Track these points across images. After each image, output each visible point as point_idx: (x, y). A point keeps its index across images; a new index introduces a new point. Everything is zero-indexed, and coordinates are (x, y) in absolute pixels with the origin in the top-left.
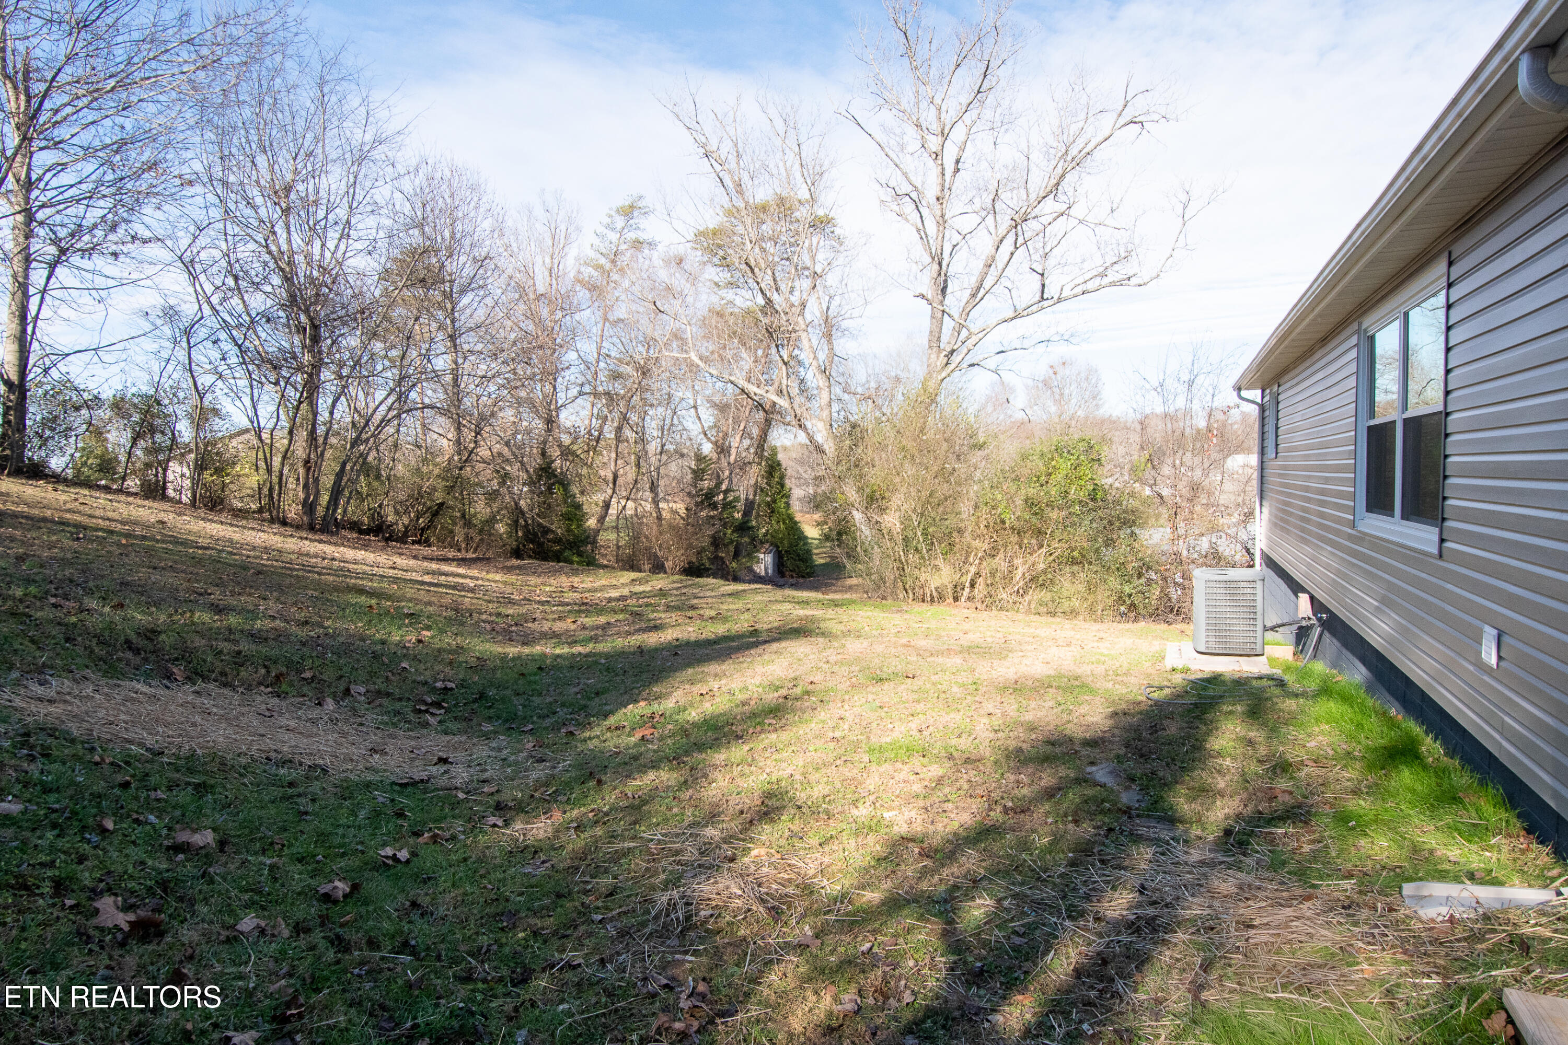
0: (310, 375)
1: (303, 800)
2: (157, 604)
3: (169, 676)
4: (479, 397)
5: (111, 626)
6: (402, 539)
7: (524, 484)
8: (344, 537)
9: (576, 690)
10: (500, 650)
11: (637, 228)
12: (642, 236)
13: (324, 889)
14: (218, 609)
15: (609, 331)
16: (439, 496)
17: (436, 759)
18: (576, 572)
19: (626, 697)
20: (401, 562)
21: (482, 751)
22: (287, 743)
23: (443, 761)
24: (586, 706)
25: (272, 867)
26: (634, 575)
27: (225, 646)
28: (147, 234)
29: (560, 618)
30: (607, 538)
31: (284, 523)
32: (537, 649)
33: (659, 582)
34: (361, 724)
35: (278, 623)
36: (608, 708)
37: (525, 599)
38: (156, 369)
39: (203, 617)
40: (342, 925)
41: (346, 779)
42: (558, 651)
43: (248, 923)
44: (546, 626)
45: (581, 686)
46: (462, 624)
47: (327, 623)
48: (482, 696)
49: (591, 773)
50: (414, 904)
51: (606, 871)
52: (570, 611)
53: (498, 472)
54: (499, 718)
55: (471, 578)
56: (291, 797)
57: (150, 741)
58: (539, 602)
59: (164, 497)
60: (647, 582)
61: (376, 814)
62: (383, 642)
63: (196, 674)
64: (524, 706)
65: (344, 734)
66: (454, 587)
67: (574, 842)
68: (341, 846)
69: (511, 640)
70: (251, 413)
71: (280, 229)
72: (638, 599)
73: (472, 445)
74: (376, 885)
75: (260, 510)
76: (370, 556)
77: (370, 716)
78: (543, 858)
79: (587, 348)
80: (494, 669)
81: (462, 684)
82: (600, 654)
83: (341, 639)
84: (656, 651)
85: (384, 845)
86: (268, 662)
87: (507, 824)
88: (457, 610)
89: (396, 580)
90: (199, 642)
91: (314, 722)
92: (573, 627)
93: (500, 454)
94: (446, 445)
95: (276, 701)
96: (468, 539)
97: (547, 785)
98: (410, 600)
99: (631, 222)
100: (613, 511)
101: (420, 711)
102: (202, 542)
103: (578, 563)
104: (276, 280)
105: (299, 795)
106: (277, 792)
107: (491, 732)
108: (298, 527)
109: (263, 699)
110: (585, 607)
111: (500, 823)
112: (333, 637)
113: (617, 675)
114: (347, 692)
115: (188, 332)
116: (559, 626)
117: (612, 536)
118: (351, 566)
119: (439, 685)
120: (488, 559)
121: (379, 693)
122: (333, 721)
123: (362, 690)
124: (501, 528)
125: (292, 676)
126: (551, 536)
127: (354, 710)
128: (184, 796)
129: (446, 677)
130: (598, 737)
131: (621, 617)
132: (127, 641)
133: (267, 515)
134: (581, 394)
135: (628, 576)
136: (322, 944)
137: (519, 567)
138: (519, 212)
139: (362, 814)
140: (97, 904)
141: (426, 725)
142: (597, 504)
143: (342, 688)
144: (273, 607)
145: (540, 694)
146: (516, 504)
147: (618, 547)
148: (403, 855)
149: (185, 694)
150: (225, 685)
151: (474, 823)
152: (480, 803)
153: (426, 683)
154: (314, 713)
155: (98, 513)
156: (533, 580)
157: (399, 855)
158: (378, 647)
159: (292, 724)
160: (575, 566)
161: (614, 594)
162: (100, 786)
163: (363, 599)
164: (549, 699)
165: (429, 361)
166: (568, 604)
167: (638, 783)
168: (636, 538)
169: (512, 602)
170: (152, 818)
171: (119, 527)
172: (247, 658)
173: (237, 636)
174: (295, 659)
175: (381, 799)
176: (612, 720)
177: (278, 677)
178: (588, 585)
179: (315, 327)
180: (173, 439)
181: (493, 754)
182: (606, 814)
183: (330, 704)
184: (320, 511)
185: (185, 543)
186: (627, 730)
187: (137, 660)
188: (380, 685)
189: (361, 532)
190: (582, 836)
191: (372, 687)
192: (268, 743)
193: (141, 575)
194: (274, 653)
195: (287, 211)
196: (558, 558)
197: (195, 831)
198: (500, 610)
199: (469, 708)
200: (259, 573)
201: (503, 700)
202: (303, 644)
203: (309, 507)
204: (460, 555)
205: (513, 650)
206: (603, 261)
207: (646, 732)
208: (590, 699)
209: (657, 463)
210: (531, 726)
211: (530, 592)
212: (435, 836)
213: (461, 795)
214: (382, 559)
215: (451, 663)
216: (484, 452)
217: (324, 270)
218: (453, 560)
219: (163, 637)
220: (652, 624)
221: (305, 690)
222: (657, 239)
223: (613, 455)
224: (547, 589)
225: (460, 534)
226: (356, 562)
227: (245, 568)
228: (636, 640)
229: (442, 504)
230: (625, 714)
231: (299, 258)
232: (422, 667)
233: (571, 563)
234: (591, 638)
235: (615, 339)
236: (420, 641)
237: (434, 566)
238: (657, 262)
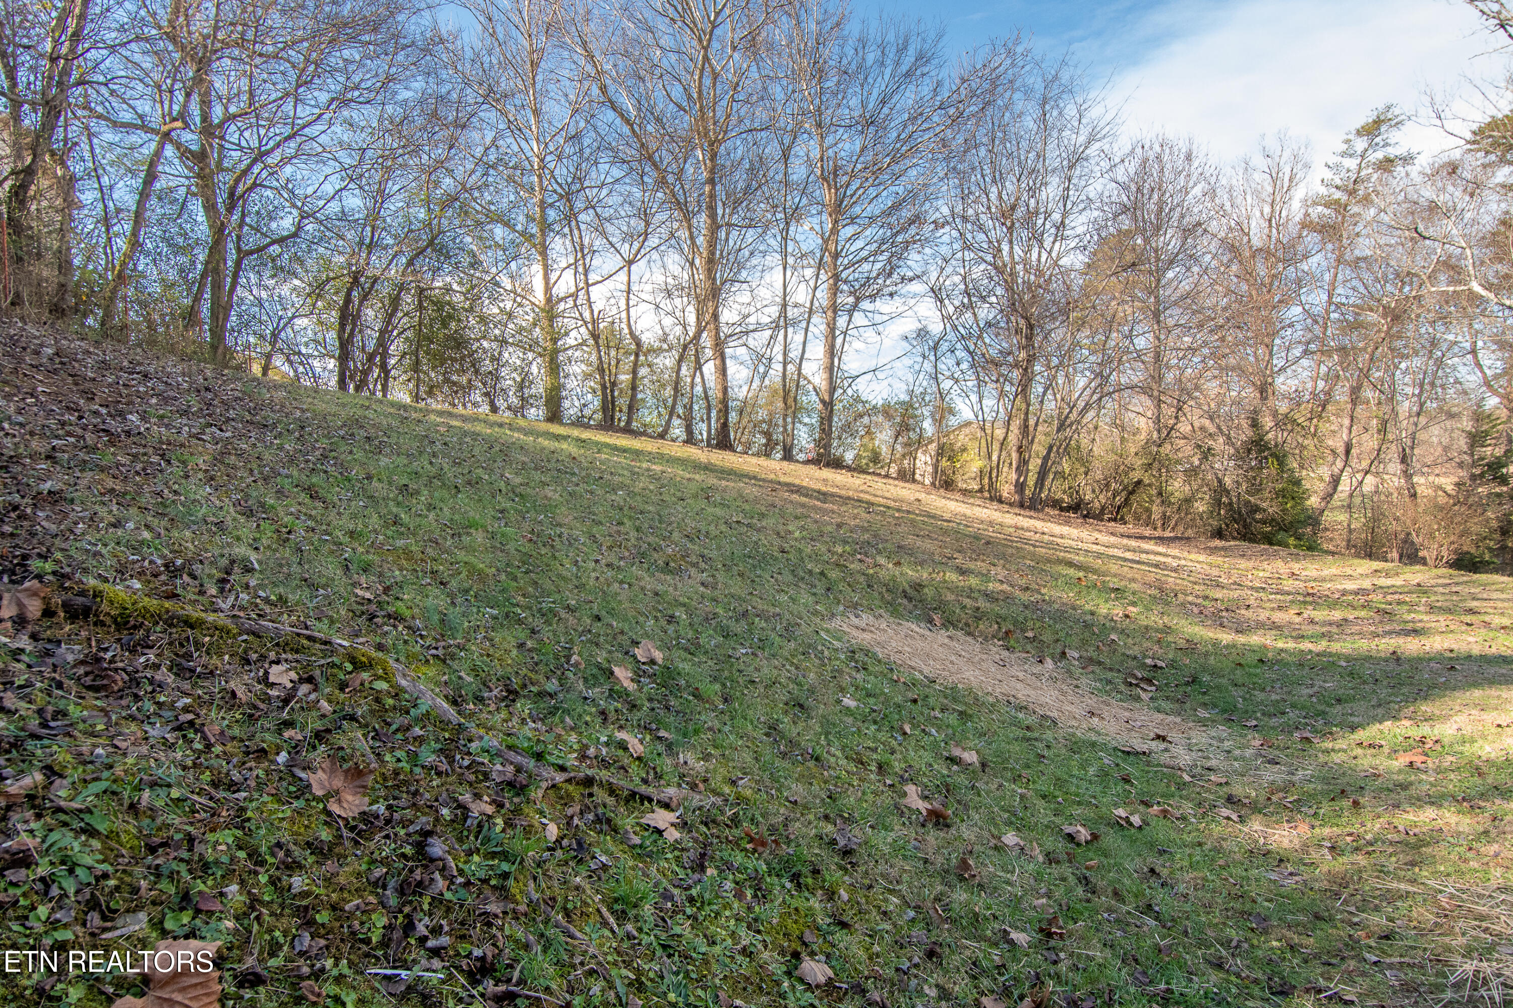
0: (1026, 370)
1: (1040, 745)
2: (921, 564)
3: (931, 621)
4: (1182, 371)
5: (893, 579)
6: (1099, 517)
7: (1230, 459)
8: (1048, 514)
9: (1311, 691)
10: (1211, 635)
11: (1387, 145)
12: (1392, 152)
13: (1069, 829)
14: (962, 572)
15: (1345, 273)
16: (1135, 476)
17: (1152, 735)
18: (1296, 558)
19: (1380, 711)
20: (1104, 538)
21: (1200, 737)
22: (1023, 693)
23: (1163, 738)
24: (1324, 713)
25: (1022, 797)
26: (1376, 565)
27: (967, 602)
28: (910, 274)
29: (1280, 608)
30: (1335, 518)
31: (1000, 501)
32: (1255, 639)
33: (1414, 575)
34: (1077, 687)
35: (1005, 587)
36: (1356, 720)
37: (1235, 583)
38: (911, 380)
39: (952, 576)
40: (1087, 868)
41: (1073, 735)
42: (1280, 644)
43: (1010, 838)
44: (1263, 615)
45: (1316, 689)
46: (1168, 604)
47: (1043, 591)
48: (1194, 680)
49: (1343, 792)
50: (1152, 871)
51: (1377, 909)
52: (1292, 602)
53: (1199, 447)
54: (1215, 706)
55: (1174, 557)
56: (1028, 740)
57: (926, 671)
58: (1252, 588)
59: (914, 481)
60: (1397, 574)
61: (1103, 774)
62: (1092, 613)
63: (949, 623)
64: (1245, 699)
65: (1064, 693)
66: (1157, 566)
67: (1328, 864)
68: (1077, 795)
69: (1222, 625)
70: (977, 407)
71: (1005, 248)
72: (1385, 594)
73: (1172, 422)
74: (1110, 839)
75: (981, 491)
76: (1074, 532)
77: (1084, 681)
78: (1290, 869)
79: (1317, 299)
80: (1207, 654)
81: (1172, 664)
82: (1339, 656)
83: (1056, 606)
84: (1418, 662)
85: (1116, 806)
86: (1000, 619)
87: (1242, 820)
88: (1161, 590)
89: (1099, 555)
90: (950, 597)
91: (1038, 676)
92: (1297, 619)
93: (1202, 428)
94: (1143, 424)
95: (1005, 653)
96: (1165, 519)
97: (1285, 790)
98: (1115, 576)
99: (1377, 140)
100: (1344, 487)
101: (1131, 684)
102: (947, 516)
103: (1295, 547)
104: (999, 291)
105: (1036, 739)
106: (1020, 733)
107: (1208, 719)
108: (1011, 505)
109: (996, 650)
110: (1311, 598)
111: (1234, 817)
112: (1050, 603)
113: (1364, 682)
114: (1064, 653)
115: (935, 348)
116: (1279, 617)
117: (1343, 517)
118: (1059, 541)
119: (1149, 661)
120: (1188, 539)
121: (1091, 659)
122: (1054, 680)
123: (1076, 655)
124: (1200, 507)
125: (1018, 634)
126: (1258, 516)
127: (1069, 671)
128: (953, 719)
129: (1155, 654)
130: (1345, 751)
131: (1363, 613)
132: (904, 591)
133: (987, 494)
134: (1306, 352)
135: (1366, 566)
136: (1072, 880)
137: (1224, 549)
138: (1233, 168)
139: (1092, 771)
140: (906, 788)
141: (1138, 699)
142: (1321, 479)
143: (1058, 651)
144: (1002, 573)
145: (1263, 690)
146: (1220, 481)
147: (1350, 531)
148: (1136, 820)
149: (942, 636)
150: (969, 634)
151: (1206, 809)
152: (1209, 791)
153: (1135, 658)
154: (1038, 669)
155: (879, 493)
156: (1243, 564)
157: (1132, 819)
158: (1088, 617)
159: (1021, 675)
160: (1293, 551)
161: (1351, 586)
162: (899, 699)
163: (1071, 571)
164: (1274, 697)
165: (1132, 342)
166: (1288, 594)
167: (1411, 817)
168: (1375, 520)
169: (1218, 585)
170: (933, 731)
171: (892, 504)
172: (985, 614)
173: (976, 595)
174: (1021, 619)
175: (1106, 761)
176: (1361, 735)
177: (1007, 633)
178: (1314, 574)
179: (1031, 327)
180: (921, 436)
181: (1215, 743)
182: (1371, 844)
183: (1049, 663)
184: (1028, 493)
185: (934, 517)
186: (1386, 750)
187: (910, 606)
188: (1091, 653)
189: (1062, 509)
190: (1340, 860)
191: (1085, 654)
192: (1005, 689)
193: (910, 540)
194: (1003, 612)
195: (1010, 229)
196: (1269, 540)
197: (964, 749)
198: (1207, 593)
199: (1181, 689)
200: (988, 543)
201: (1218, 688)
202: (1026, 607)
203: (1020, 487)
204: (1157, 534)
205: (1226, 637)
206: (1338, 195)
207: (1414, 759)
208: (1331, 705)
209: (1411, 428)
210: (1254, 723)
211: (1241, 576)
212: (1165, 812)
213: (1187, 778)
214: (1084, 534)
215: (1159, 641)
216: (1184, 428)
217: (1040, 273)
218: (1150, 538)
219: (926, 590)
220: (1409, 626)
221: (1028, 647)
222: (1414, 150)
223: (1347, 422)
224: (1261, 574)
225: (1157, 511)
226: (1062, 537)
227: (977, 538)
228: (1386, 645)
229: (1139, 482)
230: (1381, 732)
231: (1020, 267)
232: (1130, 641)
233: (1287, 546)
234: (1323, 635)
235: (1355, 283)
236: (1127, 616)
237: (1133, 543)
238: (1418, 179)
